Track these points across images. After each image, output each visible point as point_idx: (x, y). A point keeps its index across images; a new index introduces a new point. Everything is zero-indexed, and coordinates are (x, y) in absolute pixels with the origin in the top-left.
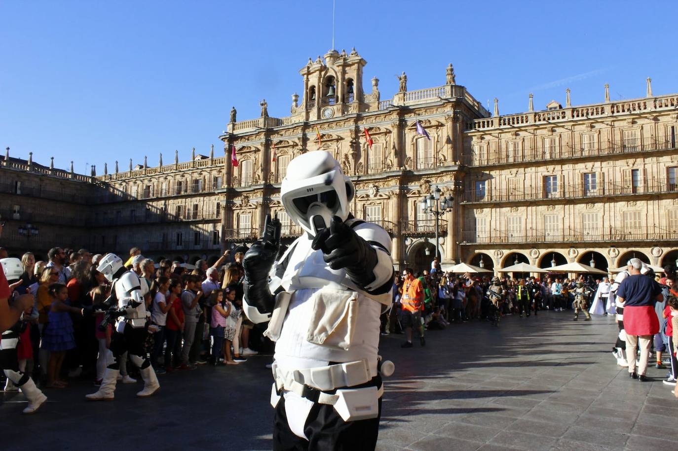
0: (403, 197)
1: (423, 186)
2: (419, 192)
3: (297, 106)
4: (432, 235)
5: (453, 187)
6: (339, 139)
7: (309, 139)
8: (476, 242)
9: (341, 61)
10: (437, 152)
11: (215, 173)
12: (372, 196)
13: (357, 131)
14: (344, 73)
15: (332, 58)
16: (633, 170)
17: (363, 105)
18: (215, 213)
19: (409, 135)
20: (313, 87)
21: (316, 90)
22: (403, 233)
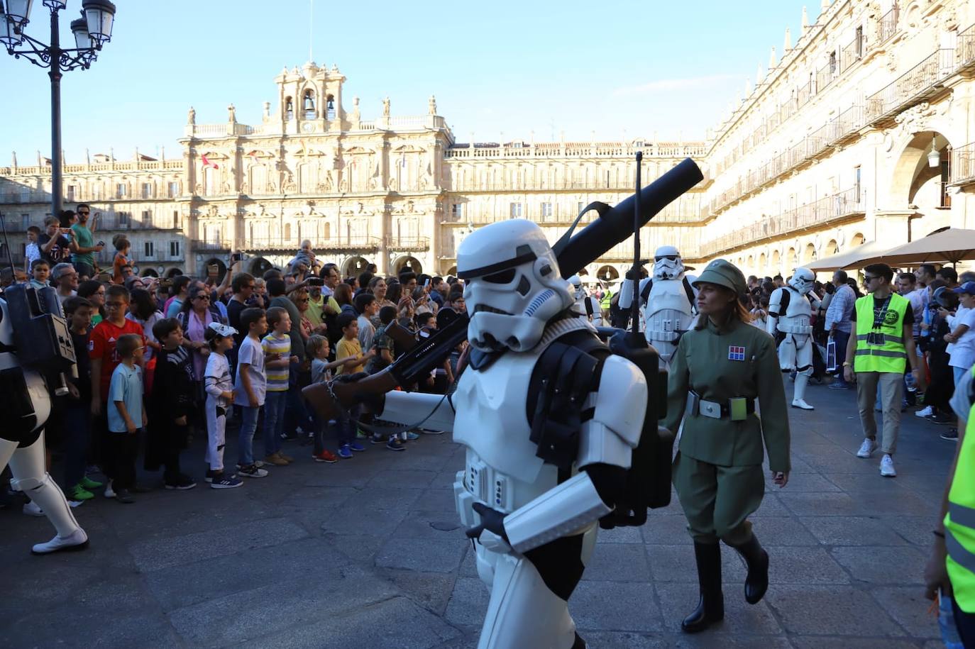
0: (387, 214)
1: (407, 206)
2: (403, 211)
3: (269, 115)
4: (416, 250)
5: (435, 209)
6: (321, 155)
7: (287, 152)
9: (323, 76)
10: (420, 177)
11: (169, 178)
12: (356, 213)
13: (340, 149)
14: (325, 88)
15: (311, 71)
16: (579, 203)
17: (345, 125)
18: (173, 221)
19: (393, 157)
20: (289, 100)
21: (293, 101)
22: (389, 247)
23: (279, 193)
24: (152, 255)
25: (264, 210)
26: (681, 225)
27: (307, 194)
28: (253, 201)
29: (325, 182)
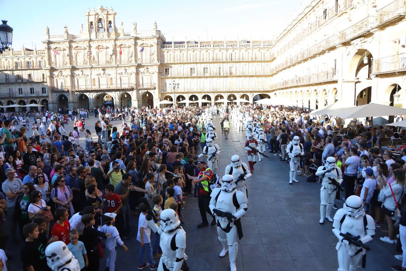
0: (137, 73)
1: (146, 70)
2: (144, 72)
3: (83, 30)
4: (150, 89)
5: (158, 71)
6: (107, 48)
7: (92, 47)
8: (166, 91)
9: (106, 13)
11: (39, 59)
12: (124, 73)
13: (115, 45)
14: (107, 18)
15: (101, 10)
16: (219, 67)
17: (117, 34)
18: (42, 78)
19: (139, 49)
20: (91, 23)
21: (94, 24)
22: (138, 88)
23: (89, 65)
24: (34, 94)
25: (83, 73)
26: (262, 76)
27: (101, 65)
28: (78, 69)
29: (109, 60)
